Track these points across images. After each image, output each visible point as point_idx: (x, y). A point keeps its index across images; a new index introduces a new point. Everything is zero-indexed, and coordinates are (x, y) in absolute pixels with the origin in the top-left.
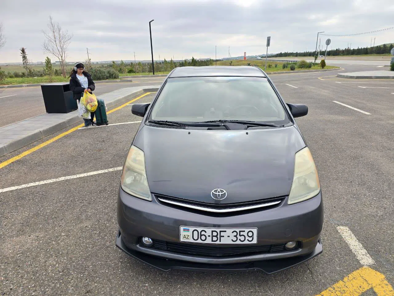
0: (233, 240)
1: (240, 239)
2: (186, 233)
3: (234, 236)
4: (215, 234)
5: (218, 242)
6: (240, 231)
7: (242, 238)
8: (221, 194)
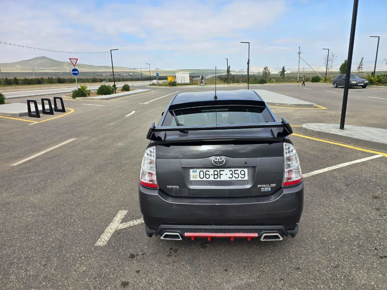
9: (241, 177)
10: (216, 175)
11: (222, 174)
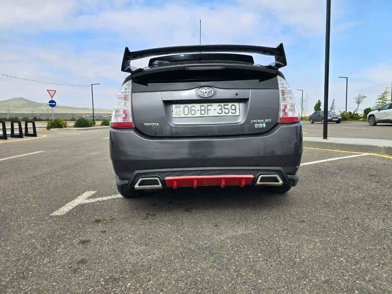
9: (232, 112)
10: (203, 110)
11: (210, 110)
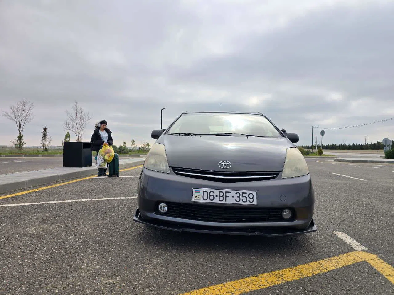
0: (237, 200)
1: (242, 200)
2: (197, 194)
3: (238, 197)
4: (221, 194)
5: (224, 202)
6: (242, 193)
7: (244, 199)
8: (227, 165)
